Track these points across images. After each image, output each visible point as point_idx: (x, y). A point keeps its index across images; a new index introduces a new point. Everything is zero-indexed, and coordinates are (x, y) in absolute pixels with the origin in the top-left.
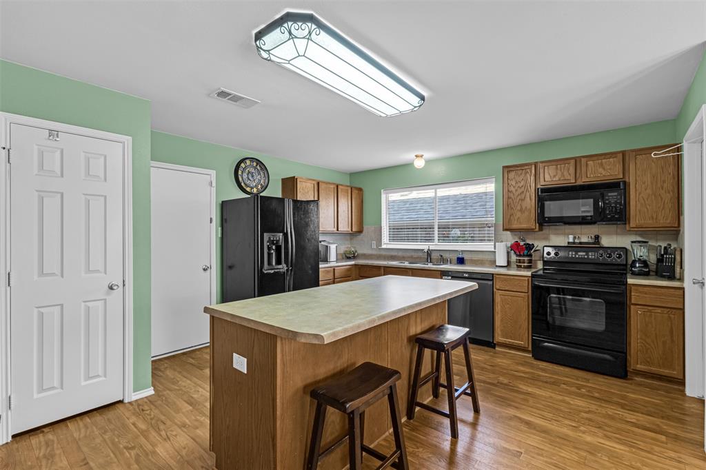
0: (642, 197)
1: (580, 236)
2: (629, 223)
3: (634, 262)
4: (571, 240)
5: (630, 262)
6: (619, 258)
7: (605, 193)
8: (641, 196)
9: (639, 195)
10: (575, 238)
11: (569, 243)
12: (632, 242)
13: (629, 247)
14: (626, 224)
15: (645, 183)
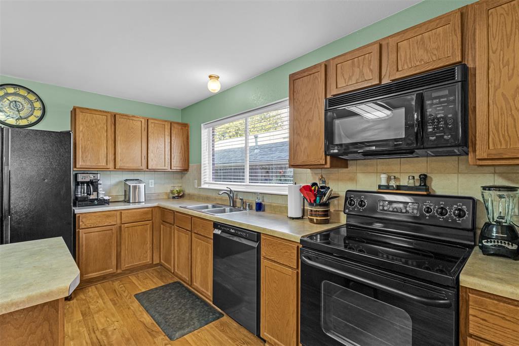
0: (503, 95)
1: (397, 175)
2: (474, 151)
3: (488, 225)
4: (384, 183)
5: (481, 224)
6: (459, 216)
7: (425, 94)
8: (500, 91)
9: (496, 90)
10: (389, 179)
11: (380, 187)
12: (484, 188)
13: (478, 197)
14: (467, 154)
15: (508, 64)
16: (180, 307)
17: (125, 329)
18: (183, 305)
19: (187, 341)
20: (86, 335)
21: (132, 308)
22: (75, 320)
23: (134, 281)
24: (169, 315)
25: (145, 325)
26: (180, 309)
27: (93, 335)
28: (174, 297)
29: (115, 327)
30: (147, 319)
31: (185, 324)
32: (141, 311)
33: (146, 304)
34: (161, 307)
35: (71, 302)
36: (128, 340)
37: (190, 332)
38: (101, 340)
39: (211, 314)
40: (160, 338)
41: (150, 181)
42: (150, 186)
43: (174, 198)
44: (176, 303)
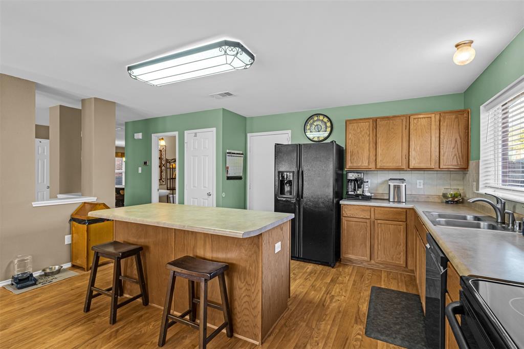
16: (398, 316)
17: (345, 304)
18: (402, 317)
19: (377, 345)
20: (322, 293)
21: (362, 294)
22: (325, 281)
23: (383, 276)
24: (382, 316)
25: (359, 310)
26: (396, 318)
27: (325, 295)
28: (401, 306)
29: (340, 299)
30: (364, 308)
31: (387, 332)
32: (365, 300)
33: (373, 297)
34: (382, 306)
35: (333, 269)
36: (339, 312)
37: (386, 342)
38: (326, 301)
39: (423, 344)
40: (360, 327)
41: (418, 181)
42: (418, 187)
43: (447, 202)
44: (398, 312)
